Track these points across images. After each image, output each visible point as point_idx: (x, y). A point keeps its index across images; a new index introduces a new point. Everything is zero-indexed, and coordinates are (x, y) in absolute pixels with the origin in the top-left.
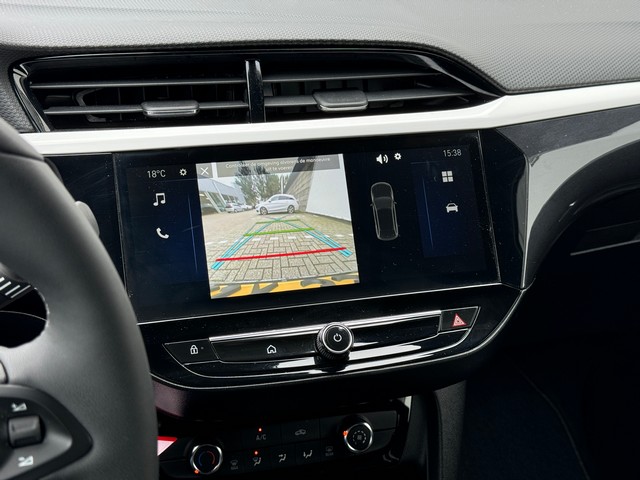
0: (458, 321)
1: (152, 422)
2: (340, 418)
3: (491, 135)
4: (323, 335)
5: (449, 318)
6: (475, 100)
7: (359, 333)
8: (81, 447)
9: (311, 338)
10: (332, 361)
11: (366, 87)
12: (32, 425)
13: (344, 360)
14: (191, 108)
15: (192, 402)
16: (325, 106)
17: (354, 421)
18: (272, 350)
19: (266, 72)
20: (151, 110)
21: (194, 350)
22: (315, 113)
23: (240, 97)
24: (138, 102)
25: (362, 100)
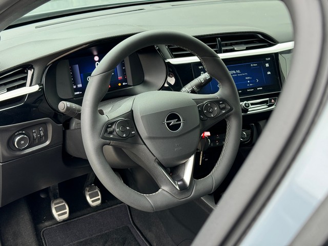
0: (273, 101)
4: (244, 105)
5: (270, 101)
6: (271, 45)
7: (252, 104)
8: (232, 109)
11: (246, 43)
12: (224, 105)
13: (247, 110)
16: (235, 49)
19: (221, 41)
25: (244, 47)
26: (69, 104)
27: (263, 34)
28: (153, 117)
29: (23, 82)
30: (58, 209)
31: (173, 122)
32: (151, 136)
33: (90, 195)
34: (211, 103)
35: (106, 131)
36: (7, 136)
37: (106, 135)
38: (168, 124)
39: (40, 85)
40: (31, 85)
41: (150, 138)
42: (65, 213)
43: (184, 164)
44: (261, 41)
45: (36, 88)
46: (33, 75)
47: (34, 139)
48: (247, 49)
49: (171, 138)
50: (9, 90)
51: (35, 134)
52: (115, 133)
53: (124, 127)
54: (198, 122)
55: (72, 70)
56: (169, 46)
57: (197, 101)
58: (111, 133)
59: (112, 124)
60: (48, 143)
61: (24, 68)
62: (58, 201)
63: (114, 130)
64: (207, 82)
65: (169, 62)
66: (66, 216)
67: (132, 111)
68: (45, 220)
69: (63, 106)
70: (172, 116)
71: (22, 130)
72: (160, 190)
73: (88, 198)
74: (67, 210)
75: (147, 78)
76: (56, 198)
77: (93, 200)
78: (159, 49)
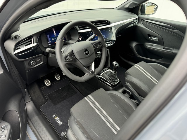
6: (109, 24)
16: (99, 26)
25: (102, 25)
26: (50, 49)
27: (107, 21)
28: (80, 52)
29: (30, 42)
30: (47, 83)
31: (86, 52)
32: (81, 58)
33: (56, 77)
34: (96, 43)
35: (66, 59)
36: (28, 62)
37: (66, 61)
38: (85, 53)
39: (37, 43)
40: (33, 43)
41: (80, 59)
42: (49, 83)
43: (91, 65)
44: (106, 23)
45: (35, 44)
46: (34, 39)
47: (37, 62)
48: (103, 26)
49: (87, 57)
50: (26, 46)
51: (37, 60)
52: (69, 59)
53: (71, 57)
54: (94, 51)
55: (47, 37)
56: (78, 26)
57: (92, 43)
58: (67, 59)
59: (67, 56)
60: (42, 63)
61: (30, 37)
62: (46, 80)
63: (68, 58)
64: (94, 37)
65: (79, 32)
66: (50, 84)
67: (72, 51)
68: (43, 86)
69: (48, 50)
70: (86, 50)
71: (33, 59)
72: (85, 75)
73: (56, 78)
74: (50, 82)
75: (72, 38)
76: (46, 79)
77: (58, 78)
78: (75, 28)
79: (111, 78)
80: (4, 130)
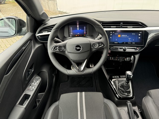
0: (138, 48)
1: (108, 54)
2: (125, 57)
3: (145, 31)
4: (124, 48)
5: (137, 48)
6: (144, 27)
7: (127, 48)
8: (104, 46)
9: (123, 48)
10: (124, 50)
11: (133, 26)
12: (101, 44)
13: (126, 50)
14: (115, 27)
15: (111, 52)
17: (126, 58)
18: (119, 48)
19: (123, 24)
20: (112, 27)
21: (112, 48)
22: (127, 28)
23: (120, 26)
24: (111, 26)
31: (78, 48)
41: (69, 52)
43: (83, 62)
44: (140, 25)
50: (48, 32)
55: (70, 29)
58: (56, 49)
59: (57, 46)
67: (66, 43)
79: (120, 88)
80: (37, 80)
